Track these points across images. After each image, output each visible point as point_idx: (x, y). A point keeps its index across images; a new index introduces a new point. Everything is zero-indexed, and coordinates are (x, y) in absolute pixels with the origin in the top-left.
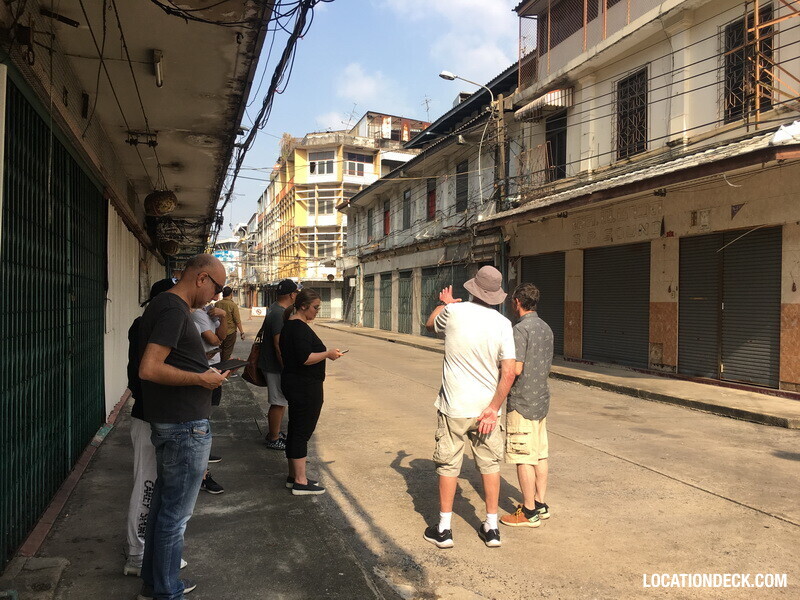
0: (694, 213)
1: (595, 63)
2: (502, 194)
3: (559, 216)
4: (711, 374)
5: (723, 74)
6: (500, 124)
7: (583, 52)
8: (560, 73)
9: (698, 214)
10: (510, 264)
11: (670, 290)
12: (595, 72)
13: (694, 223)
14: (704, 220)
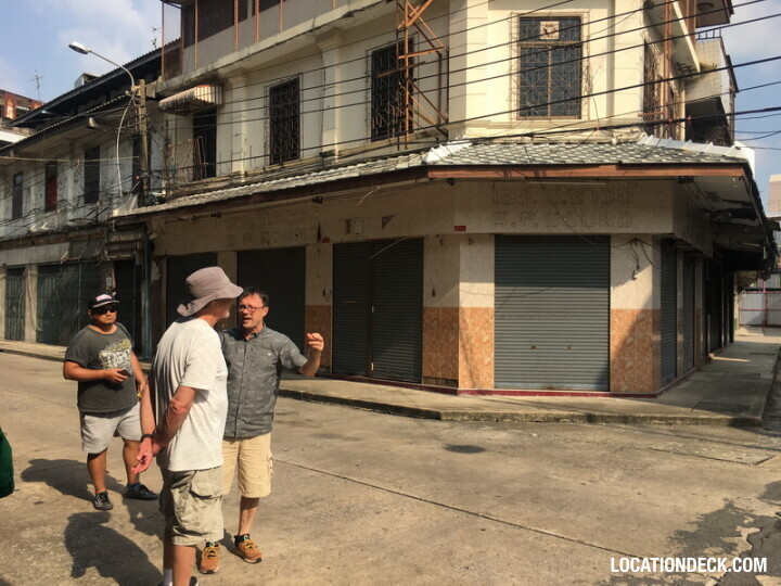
0: (348, 222)
1: (247, 65)
2: (145, 187)
3: (213, 216)
4: (363, 373)
5: (370, 95)
6: (142, 112)
7: (234, 51)
8: (210, 68)
9: (352, 223)
10: (154, 264)
11: (324, 294)
12: (247, 74)
13: (348, 231)
14: (357, 228)
